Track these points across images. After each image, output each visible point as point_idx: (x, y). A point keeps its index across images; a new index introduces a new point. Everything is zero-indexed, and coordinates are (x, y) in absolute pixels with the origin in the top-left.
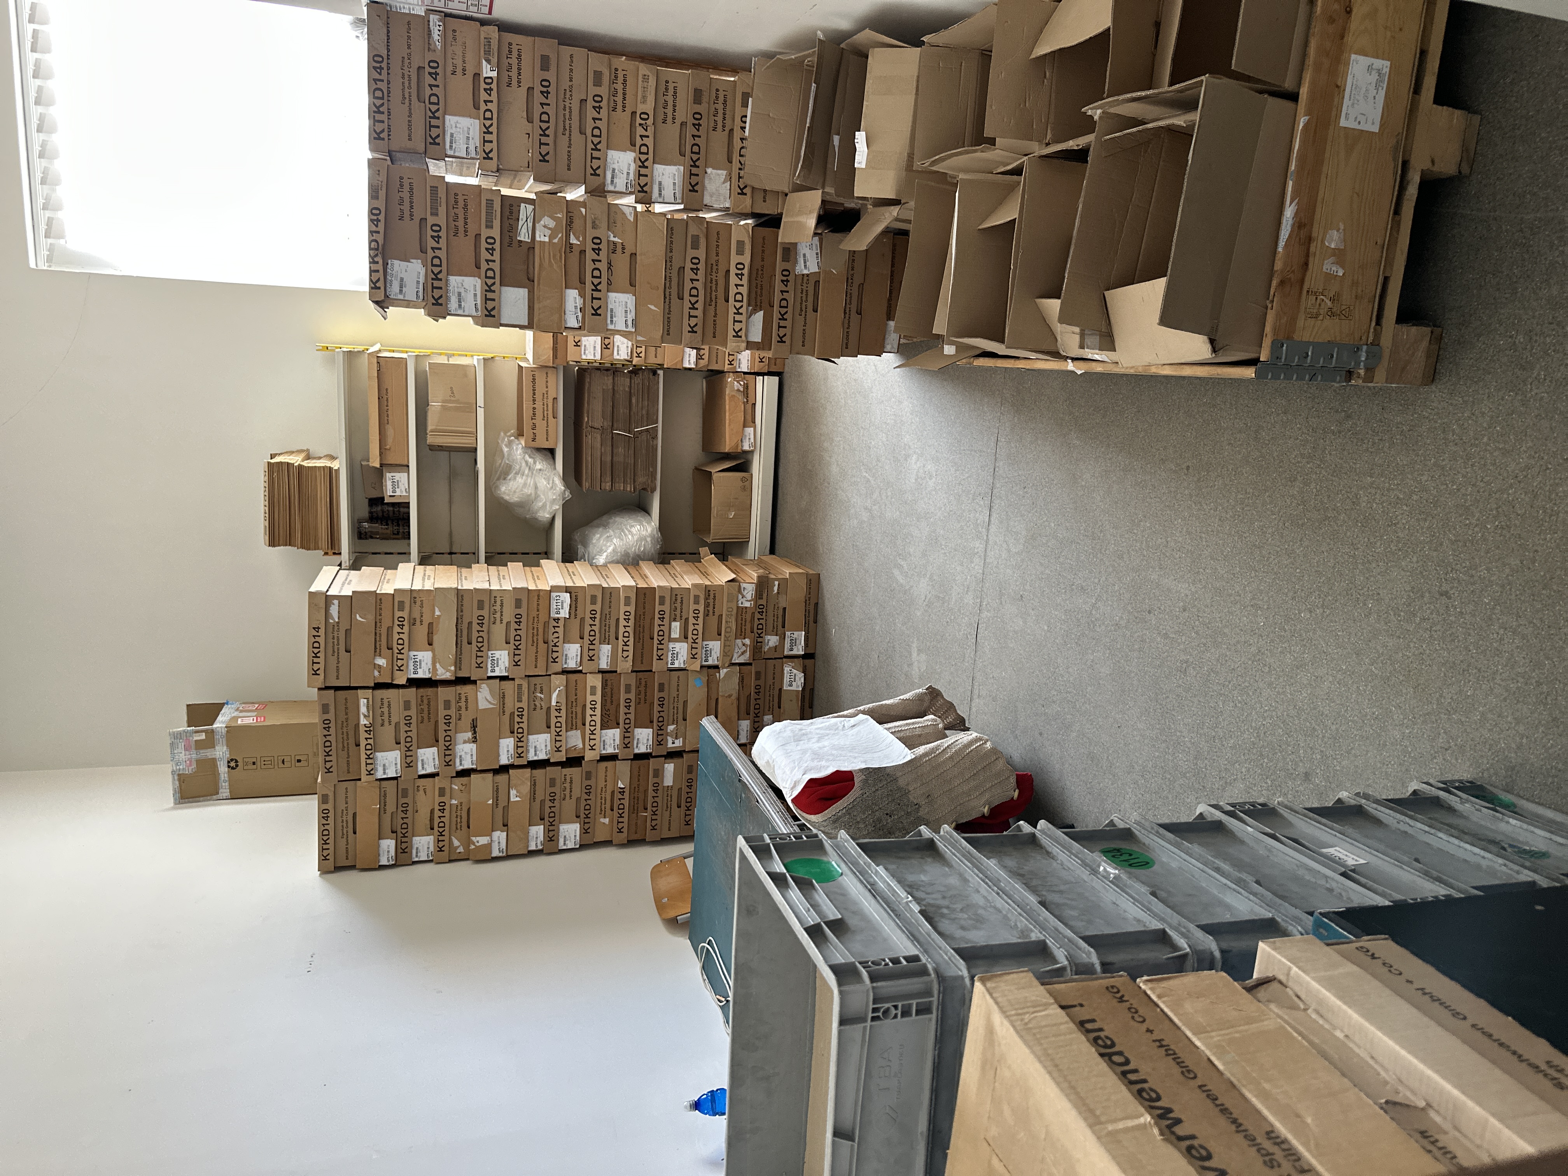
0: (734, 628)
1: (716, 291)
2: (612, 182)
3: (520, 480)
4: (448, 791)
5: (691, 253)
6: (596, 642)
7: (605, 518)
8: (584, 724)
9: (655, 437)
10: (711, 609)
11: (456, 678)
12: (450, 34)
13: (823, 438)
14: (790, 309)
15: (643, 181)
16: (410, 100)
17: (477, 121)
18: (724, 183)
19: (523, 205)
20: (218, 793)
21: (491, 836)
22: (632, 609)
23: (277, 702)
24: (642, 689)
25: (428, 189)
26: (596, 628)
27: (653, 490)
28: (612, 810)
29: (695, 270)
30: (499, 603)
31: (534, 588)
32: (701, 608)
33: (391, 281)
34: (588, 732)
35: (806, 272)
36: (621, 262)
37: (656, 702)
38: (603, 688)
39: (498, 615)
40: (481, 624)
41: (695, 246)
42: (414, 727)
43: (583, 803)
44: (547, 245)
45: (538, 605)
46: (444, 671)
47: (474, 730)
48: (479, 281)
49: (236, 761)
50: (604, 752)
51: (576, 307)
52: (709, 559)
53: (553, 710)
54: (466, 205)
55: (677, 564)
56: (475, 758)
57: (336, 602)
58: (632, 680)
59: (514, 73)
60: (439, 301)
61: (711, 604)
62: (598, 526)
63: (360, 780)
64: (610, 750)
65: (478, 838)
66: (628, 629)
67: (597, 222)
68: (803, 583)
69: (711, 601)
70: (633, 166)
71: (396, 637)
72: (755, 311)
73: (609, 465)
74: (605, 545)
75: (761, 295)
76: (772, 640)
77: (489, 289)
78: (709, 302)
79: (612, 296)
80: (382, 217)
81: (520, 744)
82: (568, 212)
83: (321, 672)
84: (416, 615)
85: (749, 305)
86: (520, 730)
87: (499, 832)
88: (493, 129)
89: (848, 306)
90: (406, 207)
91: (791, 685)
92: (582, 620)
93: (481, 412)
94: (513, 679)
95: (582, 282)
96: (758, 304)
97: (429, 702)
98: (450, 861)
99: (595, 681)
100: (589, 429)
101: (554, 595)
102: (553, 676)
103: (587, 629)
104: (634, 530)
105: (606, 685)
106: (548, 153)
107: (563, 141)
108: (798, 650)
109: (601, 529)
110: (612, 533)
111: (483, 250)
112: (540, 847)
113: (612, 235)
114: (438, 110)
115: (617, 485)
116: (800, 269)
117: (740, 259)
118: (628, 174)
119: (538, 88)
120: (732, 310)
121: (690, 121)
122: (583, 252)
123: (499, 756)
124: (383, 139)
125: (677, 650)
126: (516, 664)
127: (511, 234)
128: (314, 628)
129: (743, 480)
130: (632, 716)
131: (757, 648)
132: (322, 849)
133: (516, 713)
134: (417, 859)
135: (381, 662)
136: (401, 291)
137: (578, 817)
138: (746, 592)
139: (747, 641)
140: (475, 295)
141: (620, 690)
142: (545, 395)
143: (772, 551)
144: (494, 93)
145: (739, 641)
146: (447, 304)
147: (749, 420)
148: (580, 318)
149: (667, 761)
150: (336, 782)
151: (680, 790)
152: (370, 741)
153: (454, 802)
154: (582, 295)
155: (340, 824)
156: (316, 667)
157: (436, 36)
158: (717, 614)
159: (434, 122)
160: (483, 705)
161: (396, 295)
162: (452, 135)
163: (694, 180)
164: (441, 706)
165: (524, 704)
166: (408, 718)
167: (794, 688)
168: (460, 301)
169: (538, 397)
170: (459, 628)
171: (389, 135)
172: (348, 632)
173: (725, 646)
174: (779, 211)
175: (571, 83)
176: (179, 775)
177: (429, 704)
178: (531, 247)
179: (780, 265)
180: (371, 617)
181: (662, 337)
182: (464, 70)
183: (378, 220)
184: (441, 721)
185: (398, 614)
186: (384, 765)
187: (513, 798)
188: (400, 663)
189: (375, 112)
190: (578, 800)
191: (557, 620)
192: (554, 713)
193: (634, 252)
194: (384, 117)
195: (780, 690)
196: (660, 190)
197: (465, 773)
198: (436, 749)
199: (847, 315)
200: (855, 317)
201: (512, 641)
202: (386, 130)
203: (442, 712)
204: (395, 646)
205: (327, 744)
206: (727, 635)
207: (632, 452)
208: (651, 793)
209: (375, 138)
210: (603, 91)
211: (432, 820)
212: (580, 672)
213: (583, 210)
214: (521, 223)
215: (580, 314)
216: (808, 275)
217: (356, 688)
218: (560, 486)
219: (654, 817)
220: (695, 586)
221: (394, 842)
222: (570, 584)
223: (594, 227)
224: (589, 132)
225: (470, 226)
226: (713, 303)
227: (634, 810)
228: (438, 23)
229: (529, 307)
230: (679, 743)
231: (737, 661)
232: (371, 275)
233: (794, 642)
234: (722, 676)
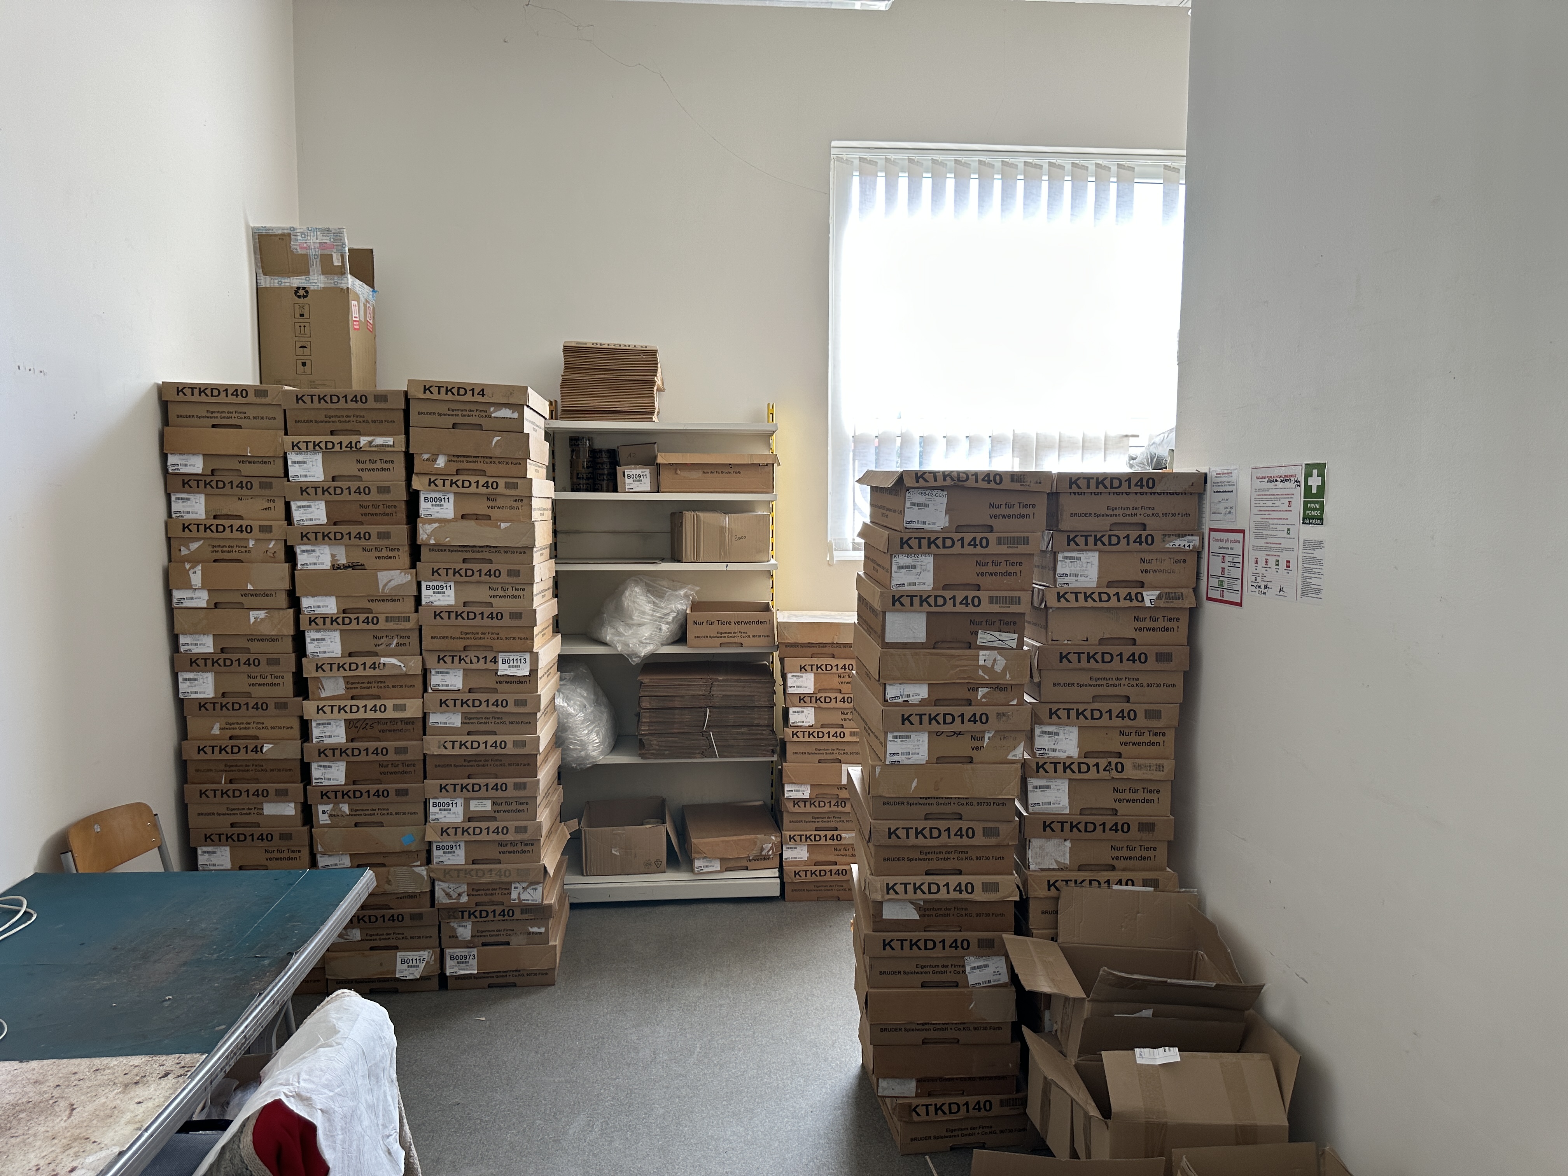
0: (483, 880)
1: (938, 859)
2: (1044, 733)
3: (648, 607)
4: (267, 536)
5: (979, 827)
6: (465, 708)
7: (605, 700)
8: (353, 698)
9: (704, 756)
10: (509, 848)
11: (420, 546)
12: (1181, 557)
13: (725, 969)
14: (924, 953)
15: (1050, 768)
16: (1112, 516)
17: (1095, 585)
18: (1056, 861)
19: (1016, 636)
20: (265, 274)
21: (203, 588)
22: (510, 750)
23: (375, 343)
24: (401, 768)
25: (1026, 535)
26: (483, 707)
27: (642, 756)
28: (231, 738)
29: (960, 833)
30: (516, 593)
31: (535, 633)
32: (510, 837)
33: (924, 494)
34: (342, 703)
35: (968, 969)
36: (962, 747)
37: (381, 787)
38: (402, 720)
39: (500, 592)
40: (489, 573)
41: (987, 832)
42: (355, 497)
43: (242, 701)
44: (975, 663)
45: (514, 638)
46: (428, 531)
47: (349, 567)
48: (930, 588)
49: (305, 297)
50: (314, 724)
51: (909, 696)
52: (565, 832)
53: (374, 659)
54: (1010, 574)
55: (559, 796)
56: (310, 567)
57: (516, 415)
58: (413, 755)
59: (1148, 624)
60: (905, 545)
61: (515, 849)
62: (595, 693)
63: (286, 434)
64: (316, 732)
65: (199, 573)
66: (483, 746)
67: (1004, 718)
68: (543, 965)
69: (519, 848)
70: (1063, 755)
71: (473, 479)
72: (918, 908)
73: (671, 705)
74: (575, 703)
75: (937, 916)
76: (465, 931)
77: (924, 600)
78: (925, 852)
79: (924, 738)
80: (993, 485)
81: (328, 621)
82: (1011, 685)
83: (428, 395)
84: (500, 502)
85: (925, 901)
86: (347, 621)
87: (207, 598)
88: (1090, 603)
89: (931, 1027)
90: (1004, 511)
91: (403, 961)
92: (495, 691)
93: (721, 567)
94: (417, 611)
95: (937, 702)
96: (927, 913)
97: (388, 515)
98: (169, 539)
99: (413, 709)
100: (710, 682)
101: (527, 656)
102: (420, 658)
103: (483, 697)
104: (594, 736)
105: (407, 723)
106: (1070, 662)
107: (1084, 678)
108: (452, 967)
109: (592, 697)
110: (589, 711)
111: (965, 593)
112: (182, 649)
113: (991, 735)
114: (1104, 544)
115: (648, 714)
116: (971, 962)
117: (978, 888)
118: (1055, 750)
119: (1137, 650)
120: (918, 880)
121: (1120, 820)
122: (969, 703)
123: (313, 596)
124: (1070, 488)
125: (454, 809)
126: (436, 615)
127: (984, 624)
128: (483, 390)
129: (658, 863)
130: (363, 757)
131: (457, 912)
132: (192, 387)
133: (370, 616)
134: (173, 498)
135: (441, 462)
136: (914, 504)
137: (223, 695)
138: (531, 892)
139: (464, 899)
140: (914, 584)
141: (399, 740)
142: (745, 634)
143: (573, 906)
144: (1127, 604)
145: (464, 888)
146: (902, 554)
147: (728, 865)
148: (896, 701)
149: (299, 806)
150: (283, 407)
151: (258, 825)
152: (337, 448)
153: (251, 543)
154: (923, 703)
155: (225, 409)
156: (435, 390)
157: (1179, 542)
158: (502, 857)
159: (1091, 540)
160: (383, 577)
161: (910, 499)
162: (1078, 559)
163: (1057, 827)
164: (382, 528)
165: (382, 625)
166: (367, 490)
167: (399, 966)
168: (906, 567)
169: (743, 628)
170: (484, 549)
171: (1075, 493)
172: (479, 427)
173: (458, 870)
174: (1034, 931)
175: (1145, 685)
176: (289, 235)
177: (385, 514)
178: (970, 645)
179: (974, 936)
180: (497, 453)
181: (881, 796)
182: (1146, 571)
183: (989, 481)
184: (362, 529)
185: (502, 482)
186: (305, 462)
187: (253, 615)
188: (439, 482)
189: (1097, 479)
190: (248, 695)
191: (495, 661)
192: (369, 661)
193: (974, 761)
194: (1093, 488)
195: (396, 948)
196: (1040, 787)
197: (290, 556)
198: (325, 521)
199: (920, 1027)
200: (918, 1037)
201: (467, 609)
202: (1080, 491)
203: (374, 530)
204: (461, 478)
205: (334, 398)
206: (473, 873)
207: (686, 731)
208: (253, 787)
209: (1071, 479)
210: (1141, 721)
211: (228, 517)
212: (425, 690)
213: (1015, 702)
214: (997, 634)
215: (901, 700)
216: (964, 972)
217: (407, 433)
218: (644, 651)
219: (219, 793)
220: (540, 826)
221: (200, 471)
222: (540, 673)
223: (1000, 715)
224: (1096, 706)
225: (989, 579)
226: (923, 856)
227: (230, 766)
228: (1191, 544)
229: (906, 644)
230: (324, 819)
231: (437, 888)
232: (930, 472)
233: (462, 960)
234: (416, 869)
